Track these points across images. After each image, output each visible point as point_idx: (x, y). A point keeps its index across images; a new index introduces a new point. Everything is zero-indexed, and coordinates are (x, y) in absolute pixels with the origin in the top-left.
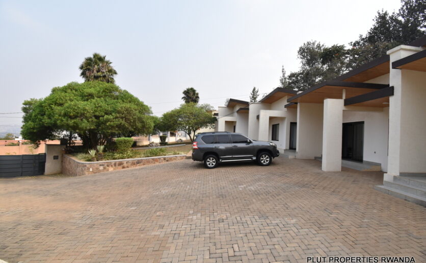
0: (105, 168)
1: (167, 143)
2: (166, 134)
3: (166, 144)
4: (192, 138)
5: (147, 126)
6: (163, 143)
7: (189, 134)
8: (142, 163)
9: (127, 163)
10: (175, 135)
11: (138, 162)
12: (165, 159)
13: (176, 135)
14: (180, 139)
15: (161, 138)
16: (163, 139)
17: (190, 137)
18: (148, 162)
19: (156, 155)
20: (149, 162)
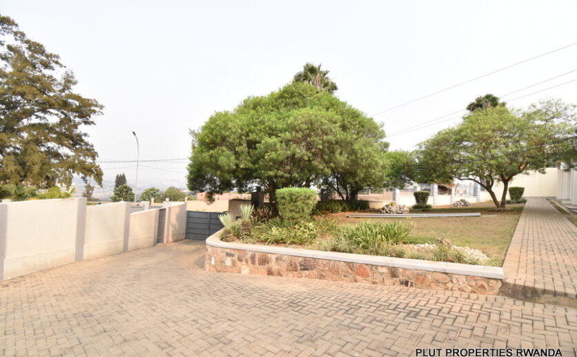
0: (234, 263)
1: (429, 207)
2: (429, 190)
3: (427, 209)
4: (499, 199)
5: (364, 163)
6: (421, 207)
7: (488, 188)
8: (315, 272)
9: (277, 259)
10: (450, 191)
11: (306, 266)
12: (393, 273)
13: (453, 192)
14: (462, 201)
15: (417, 195)
16: (421, 197)
17: (492, 194)
18: (333, 270)
19: (366, 249)
20: (338, 272)
